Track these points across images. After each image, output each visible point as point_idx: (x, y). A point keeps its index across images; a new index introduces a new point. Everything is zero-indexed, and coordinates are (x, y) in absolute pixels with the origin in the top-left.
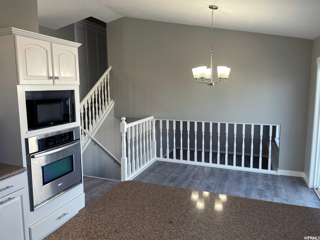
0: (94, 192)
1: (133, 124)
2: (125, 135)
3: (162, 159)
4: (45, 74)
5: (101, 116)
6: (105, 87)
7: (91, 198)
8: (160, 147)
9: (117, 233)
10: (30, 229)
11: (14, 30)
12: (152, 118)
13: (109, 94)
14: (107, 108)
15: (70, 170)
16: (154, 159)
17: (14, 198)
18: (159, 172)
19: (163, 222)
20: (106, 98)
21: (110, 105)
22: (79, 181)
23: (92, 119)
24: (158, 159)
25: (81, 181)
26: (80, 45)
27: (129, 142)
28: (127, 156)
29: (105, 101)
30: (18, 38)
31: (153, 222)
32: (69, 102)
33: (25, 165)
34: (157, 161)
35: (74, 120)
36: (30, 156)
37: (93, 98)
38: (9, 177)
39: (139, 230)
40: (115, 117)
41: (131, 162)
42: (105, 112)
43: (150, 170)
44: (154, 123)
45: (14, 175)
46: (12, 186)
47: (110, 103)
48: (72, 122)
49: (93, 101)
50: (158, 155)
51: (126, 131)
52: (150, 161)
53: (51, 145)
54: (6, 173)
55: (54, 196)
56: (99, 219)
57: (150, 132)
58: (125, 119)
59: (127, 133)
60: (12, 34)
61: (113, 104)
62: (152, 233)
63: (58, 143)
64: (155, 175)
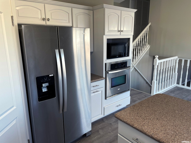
0: (134, 97)
1: (162, 61)
2: (157, 67)
3: (180, 86)
4: (116, 29)
5: (141, 54)
6: (145, 37)
7: (133, 100)
8: (180, 78)
9: (158, 120)
10: (104, 108)
11: (105, 5)
12: (177, 57)
13: (147, 41)
14: (145, 49)
15: (124, 82)
16: (175, 85)
17: (99, 91)
18: (178, 94)
19: (188, 122)
20: (145, 43)
21: (147, 48)
22: (128, 89)
23: (135, 56)
24: (178, 85)
25: (129, 90)
26: (136, 10)
27: (159, 72)
28: (156, 80)
29: (144, 45)
30: (106, 10)
31: (181, 120)
32: (127, 45)
33: (104, 76)
34: (176, 87)
35: (128, 56)
36: (107, 73)
37: (137, 43)
38: (98, 81)
39: (172, 122)
40: (149, 55)
41: (159, 85)
42: (143, 52)
43: (172, 91)
44: (178, 61)
45: (100, 80)
46: (99, 85)
47: (147, 47)
48: (127, 56)
49: (137, 45)
50: (178, 83)
51: (157, 64)
52: (172, 86)
53: (116, 68)
54: (97, 79)
55: (112, 96)
56: (146, 110)
57: (174, 67)
58: (158, 57)
59: (158, 66)
60: (103, 8)
61: (149, 47)
62: (182, 126)
63: (120, 67)
64: (175, 95)
